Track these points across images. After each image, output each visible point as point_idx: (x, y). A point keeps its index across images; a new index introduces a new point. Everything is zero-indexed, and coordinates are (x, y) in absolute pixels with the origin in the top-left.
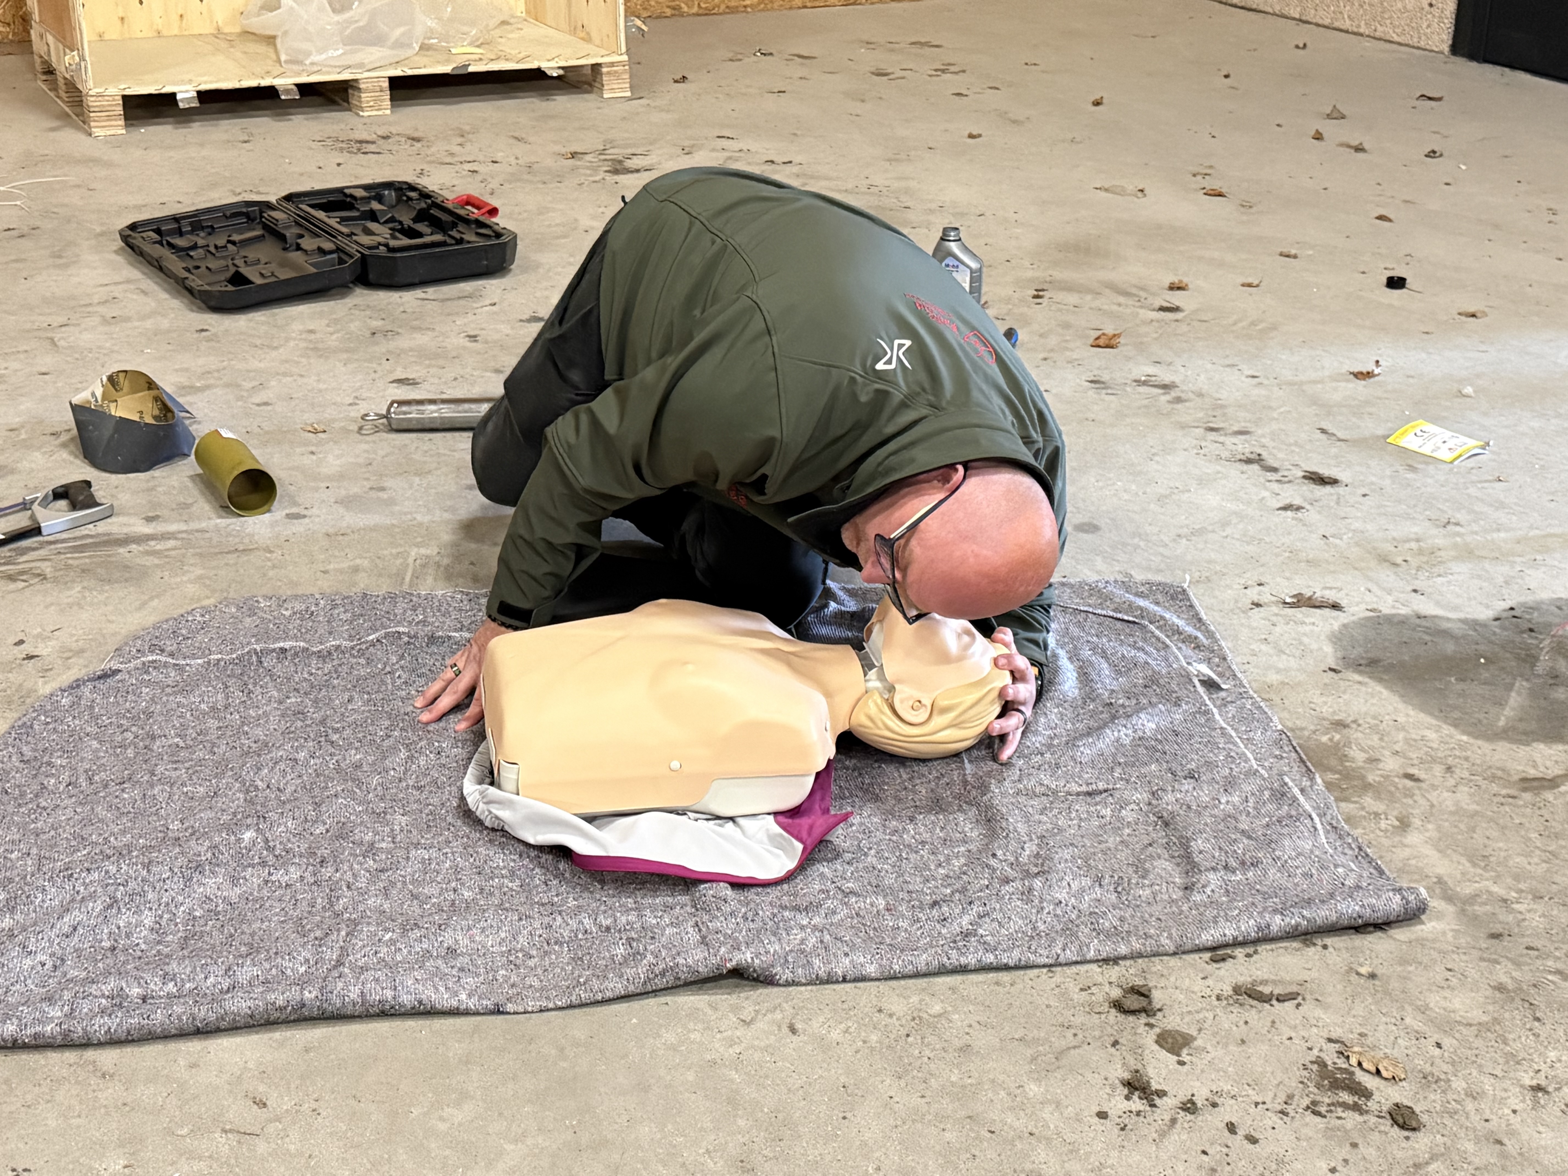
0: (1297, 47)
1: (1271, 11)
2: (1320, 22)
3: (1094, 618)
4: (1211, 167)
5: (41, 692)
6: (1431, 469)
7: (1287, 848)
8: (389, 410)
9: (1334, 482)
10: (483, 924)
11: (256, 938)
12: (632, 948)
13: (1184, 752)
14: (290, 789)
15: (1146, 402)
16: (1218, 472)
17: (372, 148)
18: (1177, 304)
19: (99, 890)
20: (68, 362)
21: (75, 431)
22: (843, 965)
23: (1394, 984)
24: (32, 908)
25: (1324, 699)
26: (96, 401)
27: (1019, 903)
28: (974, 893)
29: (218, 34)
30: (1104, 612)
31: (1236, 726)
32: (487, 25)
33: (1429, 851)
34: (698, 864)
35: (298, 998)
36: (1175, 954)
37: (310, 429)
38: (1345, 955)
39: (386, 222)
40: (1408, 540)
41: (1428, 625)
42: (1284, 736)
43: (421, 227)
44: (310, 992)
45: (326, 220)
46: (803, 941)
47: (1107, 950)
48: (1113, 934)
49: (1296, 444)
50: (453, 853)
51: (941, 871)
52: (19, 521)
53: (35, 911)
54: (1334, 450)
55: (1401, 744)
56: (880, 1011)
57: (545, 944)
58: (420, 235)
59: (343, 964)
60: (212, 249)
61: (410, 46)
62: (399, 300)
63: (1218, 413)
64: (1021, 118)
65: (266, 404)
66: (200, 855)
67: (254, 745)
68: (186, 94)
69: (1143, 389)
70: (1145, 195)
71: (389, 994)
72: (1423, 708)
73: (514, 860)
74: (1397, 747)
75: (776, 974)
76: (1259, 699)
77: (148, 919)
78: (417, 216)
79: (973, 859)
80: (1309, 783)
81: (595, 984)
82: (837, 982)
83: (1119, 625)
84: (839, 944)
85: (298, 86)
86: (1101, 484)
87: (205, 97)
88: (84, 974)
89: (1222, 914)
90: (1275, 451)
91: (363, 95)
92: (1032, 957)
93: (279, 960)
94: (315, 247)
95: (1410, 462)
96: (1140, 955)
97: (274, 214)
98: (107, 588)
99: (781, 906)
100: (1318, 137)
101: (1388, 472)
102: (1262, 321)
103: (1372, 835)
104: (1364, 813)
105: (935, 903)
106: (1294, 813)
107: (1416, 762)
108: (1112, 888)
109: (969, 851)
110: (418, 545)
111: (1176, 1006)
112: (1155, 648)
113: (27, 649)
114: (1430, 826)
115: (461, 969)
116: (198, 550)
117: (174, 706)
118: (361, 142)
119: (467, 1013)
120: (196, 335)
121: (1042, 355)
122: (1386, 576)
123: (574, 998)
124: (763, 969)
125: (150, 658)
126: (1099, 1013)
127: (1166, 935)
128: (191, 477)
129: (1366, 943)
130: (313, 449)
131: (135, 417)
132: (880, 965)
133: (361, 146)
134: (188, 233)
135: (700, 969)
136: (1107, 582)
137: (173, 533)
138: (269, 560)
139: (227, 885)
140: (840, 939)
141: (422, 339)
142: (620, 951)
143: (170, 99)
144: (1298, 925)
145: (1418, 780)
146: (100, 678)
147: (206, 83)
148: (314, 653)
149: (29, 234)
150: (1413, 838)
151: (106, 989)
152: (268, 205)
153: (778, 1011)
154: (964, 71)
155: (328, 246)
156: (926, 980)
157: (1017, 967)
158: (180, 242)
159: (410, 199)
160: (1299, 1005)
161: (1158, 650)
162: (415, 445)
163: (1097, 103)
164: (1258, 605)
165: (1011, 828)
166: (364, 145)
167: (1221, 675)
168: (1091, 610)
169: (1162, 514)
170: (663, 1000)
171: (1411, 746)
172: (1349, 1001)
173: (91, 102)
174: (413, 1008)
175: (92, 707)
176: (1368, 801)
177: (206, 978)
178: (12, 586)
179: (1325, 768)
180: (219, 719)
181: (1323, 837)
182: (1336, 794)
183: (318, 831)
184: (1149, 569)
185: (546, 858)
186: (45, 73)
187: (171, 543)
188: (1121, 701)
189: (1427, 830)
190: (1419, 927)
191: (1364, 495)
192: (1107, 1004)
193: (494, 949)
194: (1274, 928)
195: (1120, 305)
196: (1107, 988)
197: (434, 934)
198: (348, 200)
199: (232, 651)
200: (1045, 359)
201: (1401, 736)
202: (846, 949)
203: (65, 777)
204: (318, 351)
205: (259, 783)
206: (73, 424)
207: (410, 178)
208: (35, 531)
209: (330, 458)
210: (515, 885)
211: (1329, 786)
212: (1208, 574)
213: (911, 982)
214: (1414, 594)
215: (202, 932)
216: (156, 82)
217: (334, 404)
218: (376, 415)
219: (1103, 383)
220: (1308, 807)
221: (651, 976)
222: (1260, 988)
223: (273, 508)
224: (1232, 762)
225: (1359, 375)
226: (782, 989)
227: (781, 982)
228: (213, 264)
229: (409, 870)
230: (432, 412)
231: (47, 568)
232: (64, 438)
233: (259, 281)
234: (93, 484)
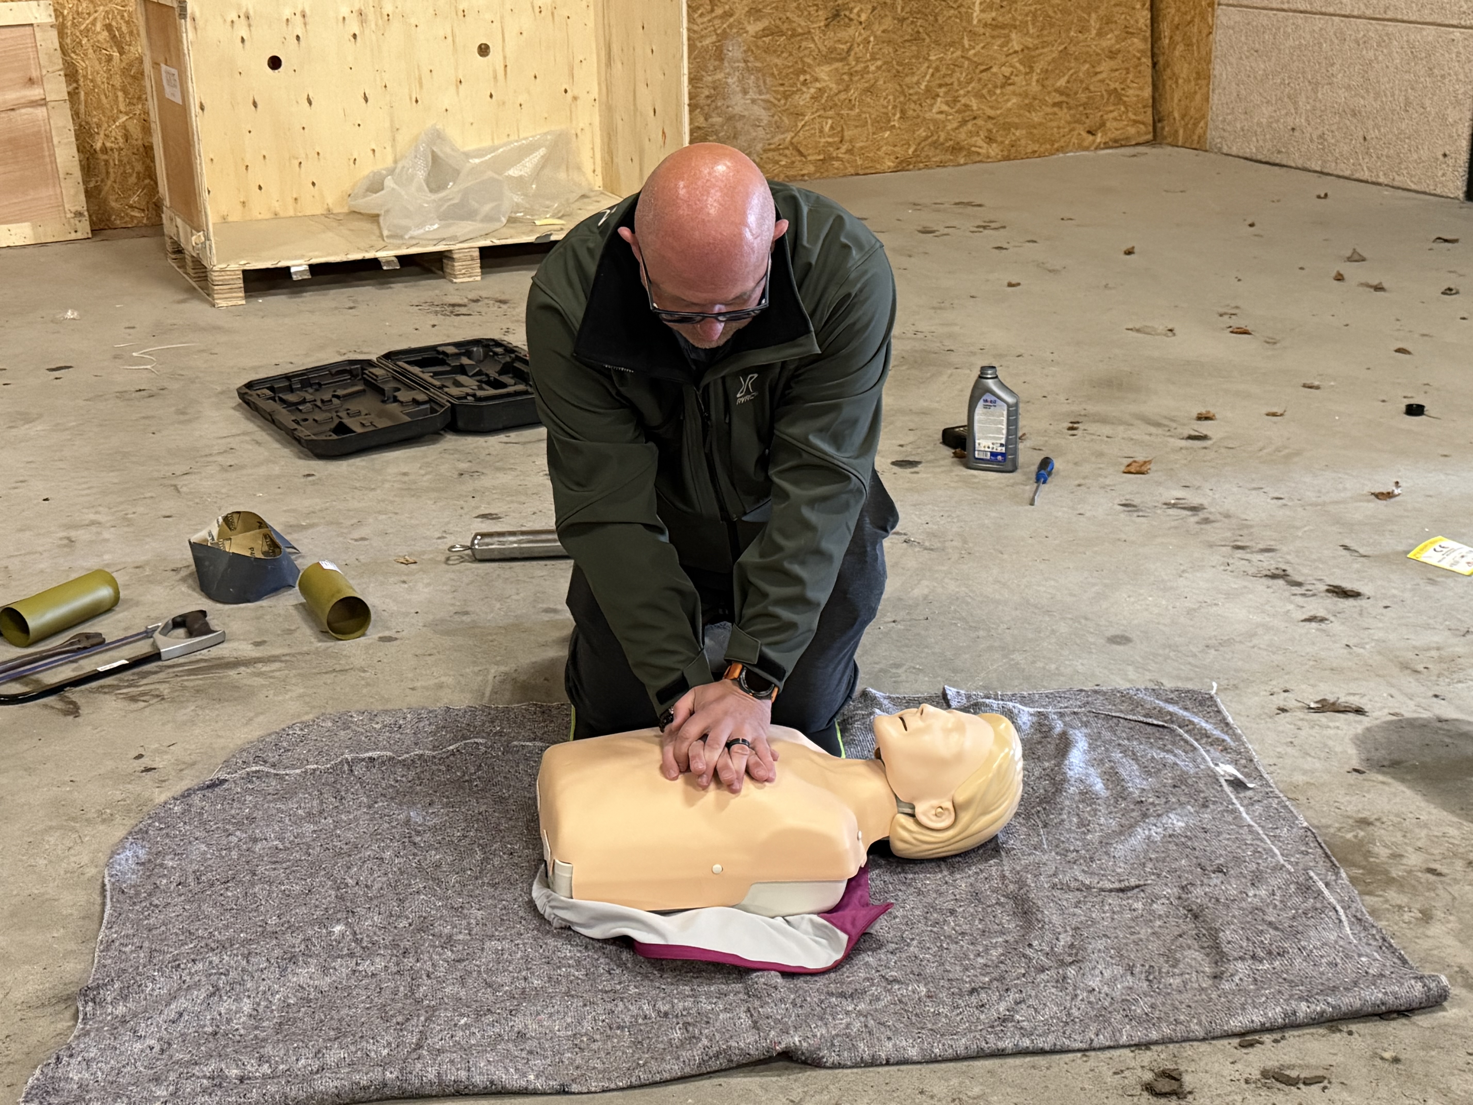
0: (1319, 197)
1: (1293, 165)
2: (1341, 174)
3: (1126, 723)
4: (1237, 307)
5: (157, 801)
6: (1450, 582)
7: (1312, 940)
8: (473, 543)
9: (1355, 595)
10: (550, 1010)
11: (344, 1023)
12: (688, 1031)
13: (1213, 849)
14: (377, 886)
15: (1173, 524)
16: (1245, 587)
17: (463, 310)
18: (1205, 432)
19: (203, 979)
20: (189, 507)
21: (193, 567)
22: (886, 1049)
23: (1418, 1069)
24: (143, 996)
25: (1348, 798)
26: (213, 539)
27: (1053, 990)
28: (1011, 981)
29: (329, 213)
30: (1135, 718)
31: (1263, 823)
32: (567, 200)
33: (1450, 941)
34: (751, 953)
35: (380, 1079)
36: (1204, 1039)
37: (402, 560)
38: (1370, 1041)
39: (474, 375)
40: (1429, 649)
41: (1449, 728)
42: (1309, 833)
43: (505, 379)
44: (391, 1073)
45: (421, 375)
46: (848, 1026)
47: (1139, 1035)
48: (1146, 1020)
49: (1319, 560)
50: (524, 944)
51: (981, 960)
52: (142, 648)
53: (145, 999)
54: (1356, 566)
55: (1423, 840)
56: (922, 1092)
57: (608, 1029)
58: (504, 386)
59: (422, 1047)
60: (319, 403)
61: (499, 220)
62: (484, 444)
63: (1245, 532)
64: (1058, 268)
65: (363, 539)
66: (294, 947)
67: (345, 847)
68: (299, 267)
69: (1171, 511)
70: (1174, 335)
71: (463, 1075)
72: (1444, 806)
73: (580, 951)
74: (1419, 844)
75: (823, 1057)
76: (1285, 799)
77: (247, 1006)
78: (502, 369)
79: (1010, 949)
80: (1334, 878)
81: (654, 1065)
82: (881, 1065)
83: (1149, 729)
84: (883, 1029)
85: (399, 257)
86: (1132, 599)
87: (316, 269)
88: (187, 1057)
89: (1250, 1001)
90: (1300, 568)
91: (456, 264)
92: (1067, 1042)
93: (364, 1044)
94: (410, 399)
95: (1430, 576)
96: (1171, 1041)
97: (374, 370)
98: (218, 706)
99: (828, 993)
100: (1339, 278)
101: (1409, 586)
102: (1286, 448)
103: (1396, 927)
104: (1387, 906)
105: (973, 991)
106: (1318, 905)
107: (1438, 858)
108: (1143, 976)
109: (1007, 942)
110: (497, 663)
111: (1206, 1090)
112: (1184, 751)
113: (146, 762)
114: (1451, 918)
115: (530, 1052)
116: (301, 671)
117: (274, 811)
118: (454, 305)
119: (535, 1093)
120: (303, 480)
121: (1077, 482)
122: (1409, 683)
123: (633, 1080)
124: (810, 1052)
125: (254, 769)
126: (1132, 1096)
127: (1195, 1021)
128: (296, 606)
129: (1390, 1029)
130: (404, 578)
131: (248, 554)
132: (921, 1049)
133: (454, 309)
134: (298, 389)
135: (752, 1052)
136: (1138, 690)
137: (278, 656)
138: (363, 678)
139: (318, 974)
140: (883, 1024)
141: (504, 479)
142: (677, 1034)
143: (286, 271)
144: (1323, 1012)
145: (1440, 874)
146: (208, 787)
147: (316, 257)
148: (400, 761)
149: (158, 394)
150: (1435, 929)
151: (207, 1070)
152: (369, 363)
153: (825, 1093)
154: (1004, 227)
155: (421, 397)
156: (966, 1063)
157: (1053, 1052)
158: (291, 398)
159: (496, 354)
160: (1324, 1088)
161: (1186, 752)
162: (497, 572)
163: (1129, 252)
164: (1283, 710)
165: (1046, 920)
166: (457, 308)
167: (1247, 775)
168: (1122, 716)
169: (1192, 626)
170: (716, 1081)
171: (1432, 841)
172: (1374, 1084)
173: (215, 276)
174: (485, 1088)
175: (201, 814)
176: (1393, 895)
177: (297, 1060)
178: (134, 706)
179: (1349, 864)
180: (315, 823)
181: (1348, 929)
182: (1359, 888)
183: (401, 925)
184: (1179, 678)
185: (610, 948)
186: (174, 253)
187: (276, 665)
188: (1151, 800)
189: (1448, 922)
190: (1441, 1014)
191: (1386, 607)
192: (1139, 1087)
193: (560, 1034)
194: (1301, 1015)
195: (1150, 435)
196: (1139, 1072)
197: (506, 1019)
198: (441, 356)
199: (328, 761)
200: (1079, 485)
201: (1423, 833)
202: (889, 1033)
203: (176, 877)
204: (411, 490)
205: (350, 881)
206: (191, 561)
207: (496, 335)
208: (155, 656)
209: (420, 586)
210: (580, 974)
211: (1353, 880)
212: (1236, 682)
213: (951, 1065)
214: (1435, 699)
215: (295, 1018)
216: (272, 258)
217: (424, 538)
218: (462, 546)
219: (1134, 506)
220: (1332, 900)
221: (706, 1058)
222: (1287, 1072)
223: (368, 632)
224: (1260, 857)
225: (1379, 496)
226: (830, 1071)
227: (828, 1065)
228: (320, 416)
229: (485, 959)
230: (512, 543)
231: (165, 689)
232: (184, 573)
233: (359, 430)
234: (208, 614)
